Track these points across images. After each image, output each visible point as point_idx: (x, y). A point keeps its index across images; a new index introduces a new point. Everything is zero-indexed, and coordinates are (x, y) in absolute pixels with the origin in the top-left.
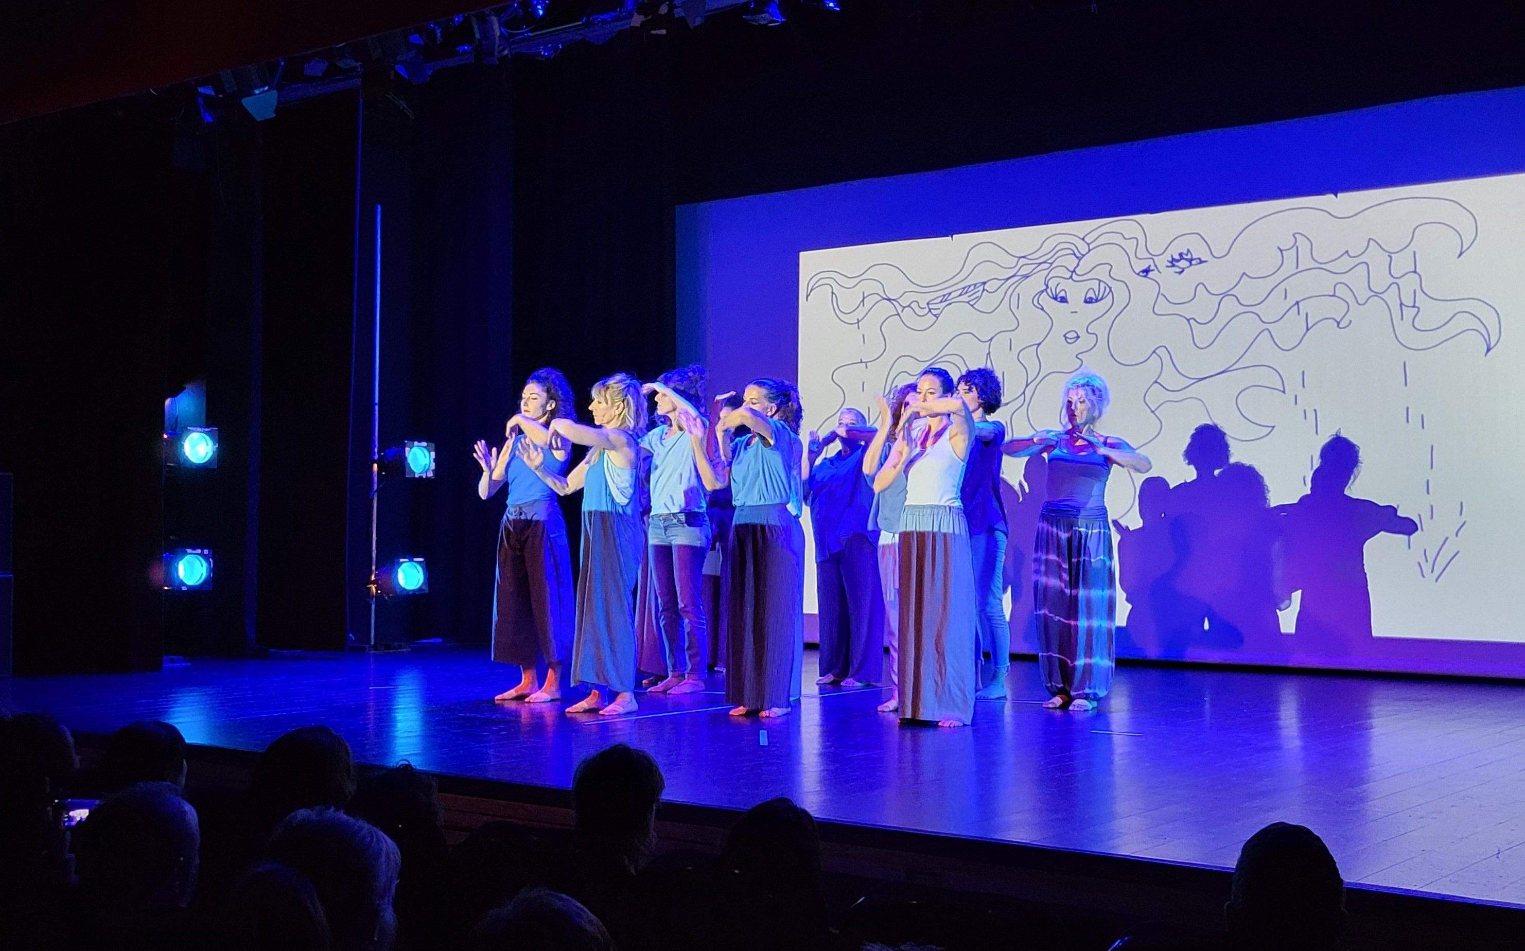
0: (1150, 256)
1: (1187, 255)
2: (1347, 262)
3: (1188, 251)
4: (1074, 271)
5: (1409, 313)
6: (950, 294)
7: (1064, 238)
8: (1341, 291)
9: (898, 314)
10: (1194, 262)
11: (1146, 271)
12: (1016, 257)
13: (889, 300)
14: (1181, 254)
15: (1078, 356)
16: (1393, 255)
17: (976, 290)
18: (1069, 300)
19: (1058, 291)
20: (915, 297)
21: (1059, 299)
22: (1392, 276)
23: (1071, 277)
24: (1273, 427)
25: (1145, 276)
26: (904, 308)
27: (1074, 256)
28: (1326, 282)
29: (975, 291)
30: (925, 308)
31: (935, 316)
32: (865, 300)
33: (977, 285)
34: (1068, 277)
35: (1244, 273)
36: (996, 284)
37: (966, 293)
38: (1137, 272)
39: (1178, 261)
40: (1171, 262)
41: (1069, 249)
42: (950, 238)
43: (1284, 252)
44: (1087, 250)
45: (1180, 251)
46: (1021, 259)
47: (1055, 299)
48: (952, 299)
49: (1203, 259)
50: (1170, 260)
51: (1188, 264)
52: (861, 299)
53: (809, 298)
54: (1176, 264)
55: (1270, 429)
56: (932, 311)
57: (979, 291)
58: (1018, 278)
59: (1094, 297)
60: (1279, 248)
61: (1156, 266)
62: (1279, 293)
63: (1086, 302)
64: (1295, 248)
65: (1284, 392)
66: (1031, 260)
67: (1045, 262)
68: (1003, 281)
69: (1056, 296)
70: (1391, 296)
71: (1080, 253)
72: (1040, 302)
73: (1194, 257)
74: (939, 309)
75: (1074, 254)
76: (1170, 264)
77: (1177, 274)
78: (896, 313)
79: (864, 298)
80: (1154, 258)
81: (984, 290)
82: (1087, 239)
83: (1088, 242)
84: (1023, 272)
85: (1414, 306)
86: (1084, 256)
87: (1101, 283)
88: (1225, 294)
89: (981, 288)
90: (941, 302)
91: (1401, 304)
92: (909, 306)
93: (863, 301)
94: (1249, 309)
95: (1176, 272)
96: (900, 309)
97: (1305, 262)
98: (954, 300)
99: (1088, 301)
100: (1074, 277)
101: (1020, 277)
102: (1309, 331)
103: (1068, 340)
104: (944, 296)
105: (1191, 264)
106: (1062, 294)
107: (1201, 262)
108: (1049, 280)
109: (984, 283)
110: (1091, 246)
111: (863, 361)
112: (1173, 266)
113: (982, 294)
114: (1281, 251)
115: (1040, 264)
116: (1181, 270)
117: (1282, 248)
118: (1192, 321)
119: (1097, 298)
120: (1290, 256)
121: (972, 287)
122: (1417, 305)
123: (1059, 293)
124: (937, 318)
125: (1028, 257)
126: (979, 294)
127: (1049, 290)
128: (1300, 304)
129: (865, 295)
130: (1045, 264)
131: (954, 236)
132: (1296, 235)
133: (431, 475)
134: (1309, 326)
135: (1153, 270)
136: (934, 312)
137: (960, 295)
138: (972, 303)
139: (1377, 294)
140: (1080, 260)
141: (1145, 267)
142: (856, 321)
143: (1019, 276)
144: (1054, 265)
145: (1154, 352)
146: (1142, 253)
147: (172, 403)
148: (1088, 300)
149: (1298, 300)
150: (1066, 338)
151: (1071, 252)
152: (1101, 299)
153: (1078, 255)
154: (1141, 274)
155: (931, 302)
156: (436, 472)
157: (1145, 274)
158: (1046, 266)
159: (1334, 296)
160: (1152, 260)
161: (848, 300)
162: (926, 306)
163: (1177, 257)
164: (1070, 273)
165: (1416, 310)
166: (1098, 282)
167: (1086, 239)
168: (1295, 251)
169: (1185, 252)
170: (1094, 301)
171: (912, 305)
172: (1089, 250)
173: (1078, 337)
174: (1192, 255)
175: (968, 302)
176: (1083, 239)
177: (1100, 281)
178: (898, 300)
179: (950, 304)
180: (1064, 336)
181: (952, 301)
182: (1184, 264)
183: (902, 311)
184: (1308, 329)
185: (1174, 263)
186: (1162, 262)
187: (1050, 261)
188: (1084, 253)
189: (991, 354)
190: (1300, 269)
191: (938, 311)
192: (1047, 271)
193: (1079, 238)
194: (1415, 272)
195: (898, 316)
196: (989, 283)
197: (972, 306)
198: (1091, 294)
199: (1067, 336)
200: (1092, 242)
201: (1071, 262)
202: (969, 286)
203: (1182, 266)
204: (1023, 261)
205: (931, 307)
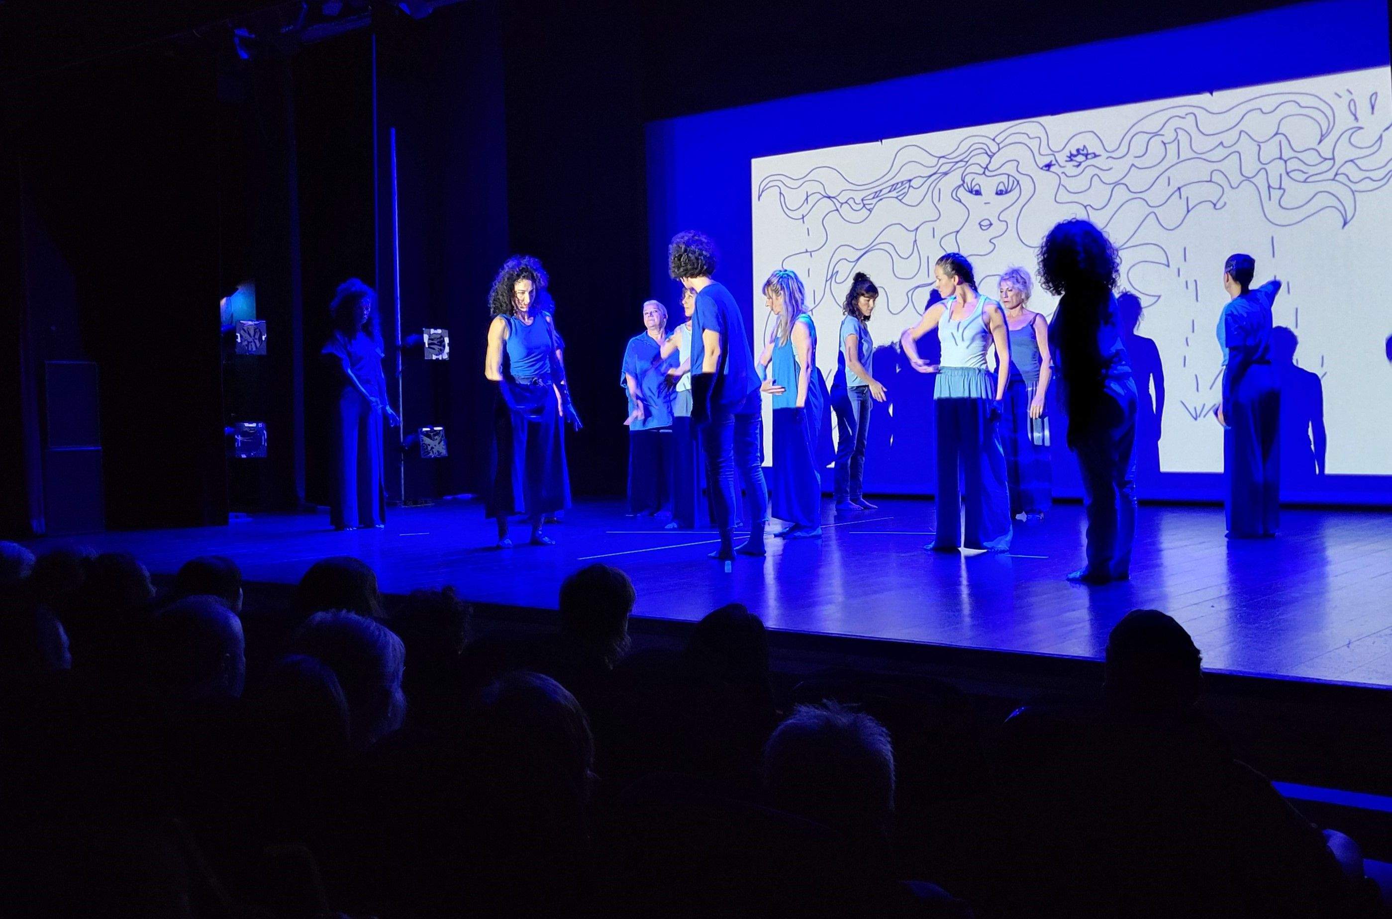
0: (1051, 153)
1: (1083, 150)
2: (1221, 153)
3: (1084, 147)
4: (987, 168)
5: (1276, 194)
6: (881, 191)
7: (976, 140)
8: (1217, 177)
9: (837, 210)
10: (1089, 157)
11: (1049, 166)
12: (936, 157)
13: (829, 197)
14: (1078, 150)
15: (992, 241)
16: (1261, 144)
18: (982, 192)
19: (973, 185)
20: (852, 194)
21: (974, 193)
22: (1261, 162)
23: (984, 173)
24: (1159, 297)
25: (1048, 170)
26: (842, 204)
27: (986, 155)
28: (1203, 170)
29: (901, 188)
30: (860, 204)
31: (869, 210)
32: (809, 198)
33: (904, 183)
34: (981, 172)
35: (1133, 165)
36: (920, 181)
37: (895, 189)
38: (1041, 167)
39: (1075, 156)
40: (1070, 157)
41: (982, 148)
42: (879, 143)
43: (1167, 145)
44: (997, 149)
45: (1077, 147)
46: (942, 159)
47: (971, 192)
48: (883, 195)
49: (1097, 153)
50: (1069, 155)
51: (1084, 158)
52: (806, 197)
53: (761, 198)
54: (1074, 159)
55: (1157, 298)
56: (866, 206)
57: (905, 188)
58: (940, 175)
59: (1004, 190)
60: (1163, 142)
61: (1057, 161)
62: (1163, 180)
63: (997, 193)
64: (1176, 141)
65: (1168, 266)
66: (948, 159)
67: (961, 161)
68: (925, 179)
69: (972, 189)
70: (1260, 180)
71: (991, 152)
72: (958, 196)
73: (1090, 152)
74: (872, 204)
75: (986, 153)
76: (1068, 159)
77: (1075, 168)
78: (835, 209)
79: (807, 197)
80: (1055, 154)
81: (909, 187)
82: (998, 140)
83: (998, 142)
84: (944, 169)
85: (1280, 188)
86: (994, 154)
87: (1010, 177)
88: (1117, 184)
89: (907, 185)
90: (874, 198)
91: (1269, 187)
92: (846, 202)
93: (807, 199)
94: (1137, 195)
95: (1074, 166)
96: (838, 205)
97: (1186, 153)
98: (884, 196)
100: (987, 173)
101: (941, 174)
102: (1190, 213)
103: (983, 227)
104: (876, 192)
105: (1087, 158)
106: (977, 188)
107: (1095, 156)
108: (966, 175)
109: (910, 181)
110: (1001, 146)
111: (808, 250)
112: (1071, 160)
113: (908, 191)
114: (1165, 144)
115: (957, 162)
116: (1078, 164)
117: (1165, 141)
118: (1088, 208)
119: (1007, 190)
120: (1172, 148)
121: (900, 185)
122: (1283, 186)
123: (974, 186)
124: (871, 212)
125: (947, 157)
126: (906, 190)
127: (965, 185)
128: (1181, 190)
129: (808, 195)
130: (961, 163)
131: (883, 141)
132: (1178, 130)
133: (446, 357)
134: (1190, 208)
135: (1054, 165)
136: (868, 207)
137: (890, 191)
138: (900, 198)
139: (1248, 179)
140: (991, 158)
141: (1047, 162)
142: (802, 217)
143: (939, 173)
144: (968, 164)
146: (1045, 150)
147: (227, 303)
148: (999, 192)
149: (1180, 186)
150: (981, 226)
151: (984, 151)
152: (1010, 191)
153: (990, 153)
154: (1044, 168)
155: (866, 198)
157: (1047, 168)
158: (963, 164)
159: (1211, 181)
160: (1053, 156)
161: (794, 198)
162: (861, 202)
163: (1074, 152)
164: (983, 170)
165: (1282, 191)
166: (1007, 176)
167: (996, 140)
168: (1177, 143)
169: (1082, 148)
170: (1004, 193)
171: (848, 202)
172: (999, 149)
173: (991, 224)
174: (1087, 151)
175: (897, 198)
176: (994, 140)
177: (1009, 175)
178: (837, 198)
180: (980, 224)
181: (882, 197)
182: (1080, 158)
183: (841, 207)
184: (1188, 211)
185: (1072, 158)
186: (1062, 158)
187: (966, 160)
188: (994, 152)
189: (917, 242)
190: (1181, 159)
191: (872, 206)
192: (964, 168)
193: (990, 138)
194: (1281, 158)
195: (837, 212)
196: (914, 180)
197: (900, 200)
198: (1001, 187)
199: (982, 223)
200: (1002, 142)
201: (984, 160)
202: (898, 184)
203: (1079, 160)
204: (942, 161)
205: (865, 202)
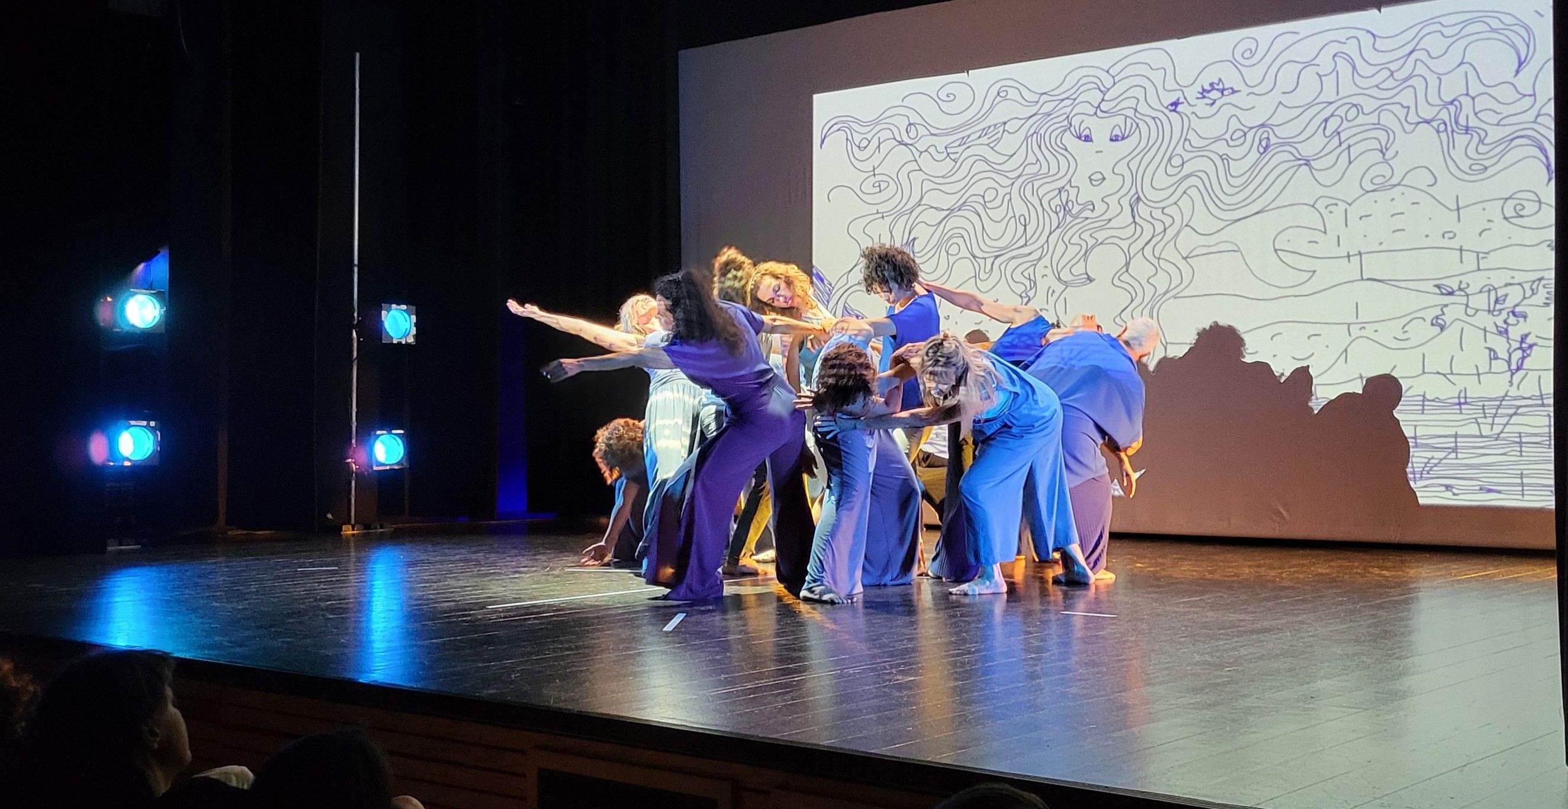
0: (1179, 87)
1: (1218, 85)
2: (1392, 86)
3: (1220, 80)
4: (1099, 107)
5: (1461, 141)
6: (969, 136)
7: (1087, 70)
8: (1386, 119)
9: (916, 160)
10: (1226, 93)
11: (1175, 104)
12: (1036, 93)
13: (906, 143)
14: (1211, 84)
15: (1105, 200)
16: (1442, 77)
17: (996, 131)
18: (1093, 139)
19: (1082, 128)
20: (933, 139)
21: (1083, 138)
22: (1442, 100)
23: (1096, 113)
24: (1314, 272)
25: (1174, 111)
26: (921, 152)
27: (1098, 91)
28: (1369, 109)
30: (943, 152)
31: (954, 160)
32: (881, 144)
33: (998, 126)
34: (1092, 113)
35: (1280, 102)
36: (1017, 123)
37: (985, 134)
38: (1166, 105)
39: (1209, 92)
40: (1202, 94)
41: (1093, 82)
42: (966, 74)
43: (1324, 77)
44: (1112, 84)
45: (1211, 82)
46: (1043, 96)
47: (1079, 138)
48: (971, 141)
49: (1236, 89)
50: (1201, 91)
51: (1219, 94)
52: (877, 145)
53: (824, 145)
54: (1207, 95)
55: (1311, 273)
56: (951, 155)
57: (999, 132)
58: (1040, 116)
59: (1120, 135)
60: (1319, 73)
61: (1185, 98)
62: (1319, 122)
63: (1111, 140)
64: (1335, 73)
65: (1325, 233)
66: (1053, 96)
67: (1067, 98)
68: (1024, 121)
69: (1080, 134)
70: (1441, 122)
71: (1104, 87)
72: (1063, 143)
73: (1226, 87)
74: (957, 153)
75: (1099, 88)
76: (1201, 96)
77: (1207, 107)
78: (913, 159)
80: (1184, 89)
81: (1004, 130)
82: (1113, 71)
83: (1113, 74)
84: (1045, 109)
85: (1467, 133)
86: (1109, 90)
87: (1128, 119)
88: (1260, 127)
89: (1001, 129)
90: (960, 145)
91: (1453, 131)
92: (926, 151)
93: (879, 146)
95: (1207, 104)
96: (917, 154)
97: (1346, 88)
98: (974, 143)
99: (1114, 139)
100: (1099, 113)
101: (1042, 115)
102: (1352, 165)
103: (1093, 182)
104: (963, 138)
105: (1223, 95)
106: (1087, 132)
107: (1234, 92)
108: (1073, 117)
109: (1005, 123)
110: (1116, 79)
111: (880, 211)
112: (1204, 97)
113: (1002, 136)
114: (1320, 77)
115: (1063, 100)
116: (1211, 102)
117: (1322, 73)
118: (1224, 157)
119: (1123, 136)
120: (1330, 81)
121: (992, 128)
122: (1470, 130)
123: (1083, 131)
124: (956, 162)
125: (1050, 93)
126: (999, 135)
127: (1072, 129)
128: (1342, 133)
129: (880, 139)
130: (1067, 101)
131: (971, 72)
132: (1336, 59)
133: (411, 340)
134: (1352, 158)
135: (1183, 103)
136: (953, 156)
137: (979, 137)
138: (991, 145)
139: (1425, 121)
140: (1104, 95)
141: (1174, 100)
142: (871, 167)
144: (1077, 101)
145: (1185, 192)
146: (1170, 84)
147: (146, 268)
149: (1340, 129)
150: (1091, 180)
151: (1096, 86)
152: (1128, 136)
153: (1103, 89)
154: (1170, 107)
155: (951, 145)
156: (417, 337)
157: (1173, 108)
158: (1069, 102)
159: (1378, 124)
160: (1181, 92)
161: (864, 146)
162: (944, 149)
163: (1208, 88)
164: (1095, 109)
165: (1469, 137)
166: (1123, 118)
167: (1111, 71)
168: (1335, 76)
169: (1216, 81)
170: (1120, 139)
171: (929, 150)
172: (1115, 84)
173: (1104, 179)
174: (1223, 85)
175: (988, 145)
176: (1108, 71)
177: (1126, 117)
178: (915, 144)
179: (969, 147)
180: (1090, 178)
181: (971, 143)
182: (1215, 95)
183: (920, 156)
184: (1350, 162)
185: (1205, 94)
186: (1192, 93)
187: (1073, 97)
188: (1109, 87)
189: (1012, 200)
190: (1340, 96)
191: (957, 156)
192: (1071, 108)
193: (1104, 69)
194: (1467, 94)
195: (915, 162)
196: (1009, 123)
197: (992, 148)
198: (1117, 132)
199: (1092, 177)
200: (1117, 75)
201: (1095, 97)
202: (990, 127)
203: (1215, 98)
204: (1044, 98)
205: (949, 150)
